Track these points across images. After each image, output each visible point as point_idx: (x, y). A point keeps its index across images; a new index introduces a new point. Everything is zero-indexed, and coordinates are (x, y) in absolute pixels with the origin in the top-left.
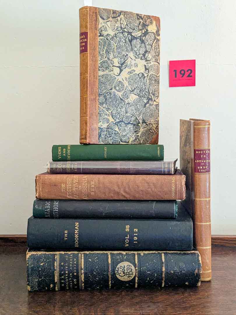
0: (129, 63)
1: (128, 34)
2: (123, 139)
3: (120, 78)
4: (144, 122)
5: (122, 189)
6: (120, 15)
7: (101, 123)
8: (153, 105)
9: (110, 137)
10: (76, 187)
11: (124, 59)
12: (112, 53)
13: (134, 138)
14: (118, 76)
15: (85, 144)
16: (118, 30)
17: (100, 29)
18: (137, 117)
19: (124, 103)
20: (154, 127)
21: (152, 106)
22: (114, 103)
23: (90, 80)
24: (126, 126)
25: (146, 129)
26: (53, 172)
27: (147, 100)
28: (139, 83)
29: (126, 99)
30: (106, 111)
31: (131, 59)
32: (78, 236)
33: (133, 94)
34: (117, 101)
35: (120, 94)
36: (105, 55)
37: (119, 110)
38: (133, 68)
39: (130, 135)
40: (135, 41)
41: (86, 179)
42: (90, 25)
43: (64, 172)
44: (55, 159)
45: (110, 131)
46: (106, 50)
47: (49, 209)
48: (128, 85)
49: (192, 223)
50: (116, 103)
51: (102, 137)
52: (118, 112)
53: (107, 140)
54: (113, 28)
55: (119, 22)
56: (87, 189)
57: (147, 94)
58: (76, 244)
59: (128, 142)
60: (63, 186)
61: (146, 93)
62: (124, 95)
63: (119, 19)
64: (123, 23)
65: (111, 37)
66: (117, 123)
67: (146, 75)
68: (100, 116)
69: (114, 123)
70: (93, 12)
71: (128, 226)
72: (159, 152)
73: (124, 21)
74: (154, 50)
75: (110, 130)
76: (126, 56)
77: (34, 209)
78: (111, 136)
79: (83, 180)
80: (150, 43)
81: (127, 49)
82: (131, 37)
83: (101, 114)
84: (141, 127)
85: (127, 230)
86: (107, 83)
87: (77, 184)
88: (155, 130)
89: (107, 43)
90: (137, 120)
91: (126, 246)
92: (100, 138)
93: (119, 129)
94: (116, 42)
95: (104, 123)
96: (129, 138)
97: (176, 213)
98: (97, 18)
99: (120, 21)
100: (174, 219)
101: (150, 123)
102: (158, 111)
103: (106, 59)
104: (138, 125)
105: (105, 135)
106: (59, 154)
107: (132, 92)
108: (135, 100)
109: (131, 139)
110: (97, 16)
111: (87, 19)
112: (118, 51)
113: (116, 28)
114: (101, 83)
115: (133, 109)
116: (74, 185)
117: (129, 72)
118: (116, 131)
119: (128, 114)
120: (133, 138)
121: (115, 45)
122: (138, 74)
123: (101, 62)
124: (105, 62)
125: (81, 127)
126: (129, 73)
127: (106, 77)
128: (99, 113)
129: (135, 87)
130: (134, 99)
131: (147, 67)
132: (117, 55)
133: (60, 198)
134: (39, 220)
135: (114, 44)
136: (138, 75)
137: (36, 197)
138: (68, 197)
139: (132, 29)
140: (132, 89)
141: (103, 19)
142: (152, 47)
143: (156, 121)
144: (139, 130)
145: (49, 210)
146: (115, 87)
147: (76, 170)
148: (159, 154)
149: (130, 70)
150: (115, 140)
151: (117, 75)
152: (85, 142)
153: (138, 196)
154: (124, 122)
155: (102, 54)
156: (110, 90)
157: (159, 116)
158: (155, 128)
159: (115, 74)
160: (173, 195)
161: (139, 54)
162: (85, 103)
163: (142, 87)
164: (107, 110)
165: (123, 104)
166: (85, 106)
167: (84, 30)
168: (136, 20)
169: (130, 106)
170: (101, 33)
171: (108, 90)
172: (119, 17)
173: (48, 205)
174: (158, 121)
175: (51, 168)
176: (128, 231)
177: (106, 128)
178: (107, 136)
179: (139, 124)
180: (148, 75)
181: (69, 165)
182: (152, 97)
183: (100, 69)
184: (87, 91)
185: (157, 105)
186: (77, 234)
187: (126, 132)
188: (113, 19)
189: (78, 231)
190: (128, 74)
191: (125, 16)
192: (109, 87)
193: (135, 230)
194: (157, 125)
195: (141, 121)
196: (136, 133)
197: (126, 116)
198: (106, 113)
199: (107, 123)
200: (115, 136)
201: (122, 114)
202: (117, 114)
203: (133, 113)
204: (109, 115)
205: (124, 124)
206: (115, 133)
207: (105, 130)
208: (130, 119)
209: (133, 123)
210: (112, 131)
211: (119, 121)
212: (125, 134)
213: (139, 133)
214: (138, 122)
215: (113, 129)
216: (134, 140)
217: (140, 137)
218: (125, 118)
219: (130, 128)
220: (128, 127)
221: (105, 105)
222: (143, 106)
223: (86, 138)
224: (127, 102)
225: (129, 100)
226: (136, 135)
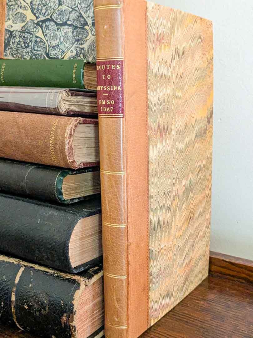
2: (53, 53)
7: (10, 22)
9: (26, 47)
13: (75, 53)
18: (83, 13)
24: (58, 29)
30: (22, 1)
39: (66, 46)
45: (26, 36)
51: (12, 46)
52: (44, 2)
53: (21, 53)
66: (41, 23)
68: (9, 9)
69: (34, 23)
75: (27, 35)
78: (29, 46)
83: (11, 6)
84: (90, 32)
90: (82, 19)
92: (7, 49)
93: (43, 33)
95: (15, 22)
96: (63, 52)
104: (83, 28)
105: (18, 44)
109: (69, 54)
118: (37, 37)
119: (64, 7)
120: (72, 51)
128: (7, 4)
144: (86, 37)
150: (36, 54)
154: (54, 22)
177: (19, 31)
178: (20, 46)
179: (86, 27)
187: (58, 41)
195: (90, 21)
196: (79, 42)
197: (59, 10)
198: (21, 3)
199: (22, 23)
200: (36, 47)
201: (51, 7)
202: (42, 6)
203: (75, 5)
204: (27, 8)
205: (55, 26)
206: (36, 41)
207: (17, 34)
208: (68, 16)
209: (74, 24)
210: (31, 38)
211: (44, 18)
212: (57, 44)
213: (84, 43)
214: (83, 23)
215: (33, 33)
216: (74, 57)
217: (86, 51)
218: (56, 13)
219: (66, 33)
220: (63, 31)
226: (77, 47)
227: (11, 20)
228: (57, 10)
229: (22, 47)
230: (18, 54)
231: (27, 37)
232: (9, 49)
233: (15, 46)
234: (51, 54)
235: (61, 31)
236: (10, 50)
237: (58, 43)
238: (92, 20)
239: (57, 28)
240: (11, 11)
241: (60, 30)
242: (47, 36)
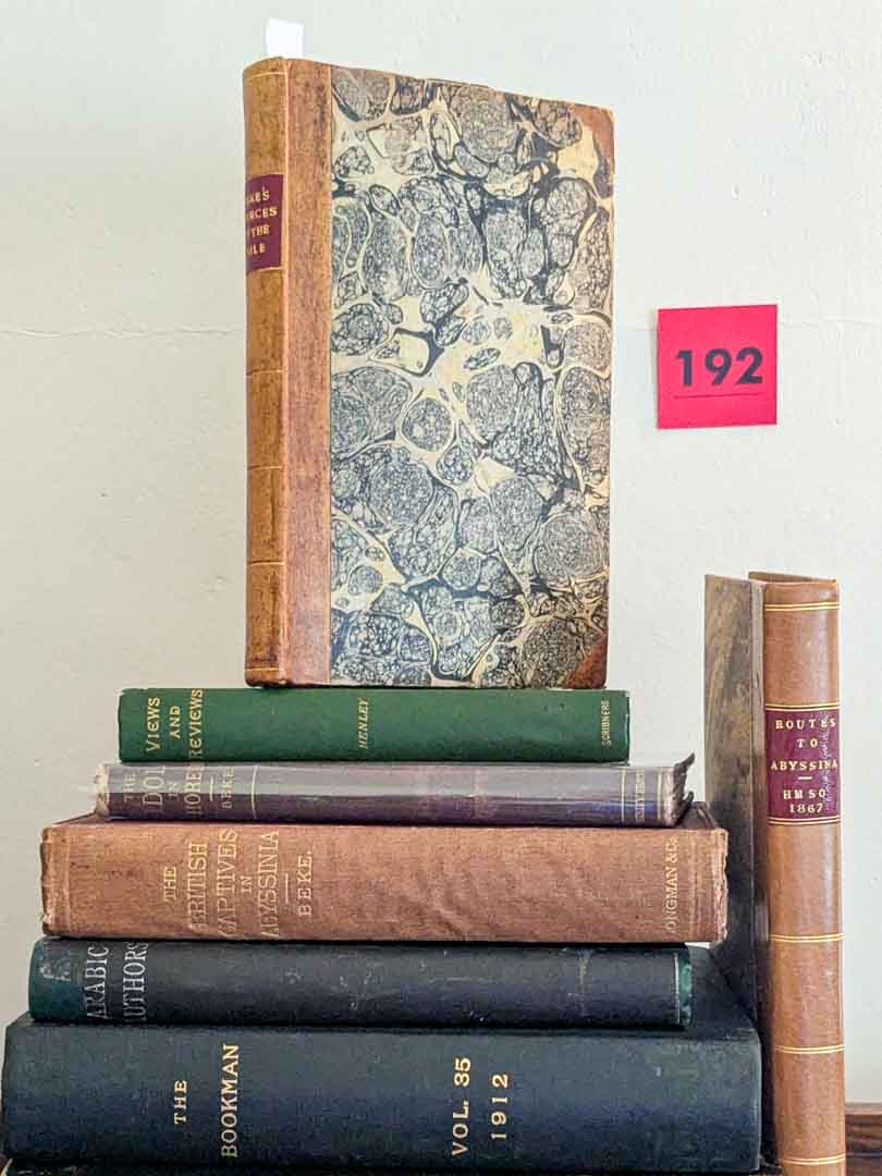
0: (470, 320)
1: (466, 188)
2: (447, 664)
3: (429, 387)
4: (540, 585)
5: (437, 894)
6: (432, 98)
7: (342, 592)
8: (579, 508)
9: (385, 653)
10: (227, 884)
11: (450, 299)
12: (392, 272)
13: (496, 661)
14: (422, 375)
15: (271, 687)
16: (419, 169)
17: (337, 162)
18: (510, 565)
19: (451, 501)
20: (588, 612)
21: (576, 513)
22: (404, 498)
23: (291, 393)
25: (549, 618)
26: (123, 810)
27: (556, 489)
28: (517, 409)
29: (456, 481)
30: (369, 537)
31: (482, 298)
32: (235, 1108)
33: (488, 458)
34: (414, 489)
35: (429, 459)
36: (362, 283)
37: (427, 530)
38: (492, 342)
39: (477, 644)
40: (498, 217)
41: (274, 845)
42: (292, 142)
43: (173, 812)
44: (134, 753)
45: (382, 626)
46: (367, 256)
47: (102, 980)
48: (466, 419)
49: (759, 1045)
50: (413, 502)
51: (350, 652)
52: (421, 539)
53: (373, 669)
54: (400, 160)
55: (427, 130)
56: (280, 889)
57: (554, 460)
58: (229, 1145)
59: (469, 678)
60: (169, 875)
61: (551, 455)
62: (450, 463)
63: (425, 114)
64: (446, 136)
65: (387, 198)
66: (416, 592)
67: (547, 373)
68: (340, 557)
69: (401, 592)
70: (307, 85)
71: (465, 1060)
72: (605, 724)
73: (452, 128)
74: (587, 260)
75: (383, 622)
76: (456, 287)
77: (36, 984)
78: (391, 650)
79: (261, 848)
80: (567, 230)
81: (463, 256)
82: (482, 202)
83: (342, 549)
84: (526, 610)
85: (462, 1078)
86: (370, 409)
87: (232, 867)
88: (591, 624)
89: (371, 225)
90: (509, 579)
91: (454, 1153)
92: (338, 660)
93: (423, 616)
94: (413, 222)
95: (355, 590)
96: (471, 660)
97: (685, 1005)
98: (323, 113)
99: (431, 126)
100: (680, 1028)
101: (570, 590)
102: (607, 539)
103: (368, 299)
104: (512, 601)
105: (363, 646)
106: (153, 730)
107: (484, 451)
108: (498, 485)
109: (483, 665)
110: (325, 102)
111: (280, 119)
112: (421, 263)
113: (410, 160)
114: (342, 406)
115: (490, 526)
116: (219, 872)
117: (470, 360)
118: (410, 627)
119: (468, 552)
120: (490, 658)
121: (409, 235)
122: (513, 366)
123: (345, 313)
124: (361, 313)
125: (250, 605)
126: (472, 364)
127: (366, 383)
128: (333, 545)
129: (499, 429)
130: (493, 484)
131: (554, 337)
132: (415, 282)
133: (154, 932)
134: (58, 1033)
135: (402, 233)
136: (514, 370)
137: (45, 926)
138: (191, 926)
139: (482, 162)
140: (484, 437)
141: (354, 116)
142: (576, 245)
143: (596, 582)
144: (520, 622)
145: (103, 985)
146: (408, 429)
147: (227, 806)
148: (605, 732)
149: (474, 351)
150: (409, 670)
151: (420, 371)
152: (268, 678)
153: (512, 926)
154: (448, 587)
155: (349, 275)
156: (386, 438)
157: (607, 559)
158: (592, 617)
159: (407, 368)
160: (672, 920)
161: (517, 280)
162: (272, 500)
163: (533, 429)
164: (369, 532)
165: (446, 502)
167: (265, 168)
168: (505, 124)
169: (476, 514)
170: (345, 180)
171: (376, 441)
172: (424, 110)
173: (97, 963)
174: (605, 585)
175: (113, 796)
176: (466, 1084)
177: (367, 614)
178: (369, 651)
179: (518, 598)
180: (557, 374)
181: (194, 782)
182: (575, 471)
183: (336, 343)
184: (278, 443)
185: (601, 512)
186: (233, 1096)
187: (458, 633)
188: (396, 117)
189: (235, 1082)
190: (465, 367)
191: (454, 103)
192: (379, 428)
193: (497, 1081)
194: (599, 602)
195: (526, 584)
196: (505, 635)
198: (366, 542)
199: (373, 591)
200: (409, 651)
201: (438, 551)
202: (418, 549)
203: (491, 545)
204: (381, 555)
205: (450, 597)
206: (407, 637)
207: (361, 620)
208: (478, 572)
209: (491, 591)
210: (394, 629)
211: (425, 579)
212: (455, 642)
213: (515, 637)
214: (511, 587)
215: (398, 616)
216: (494, 670)
217: (521, 654)
218: (452, 567)
219: (475, 615)
220: (469, 608)
221: (364, 507)
222: (537, 513)
223: (276, 659)
224: (462, 498)
225: (470, 484)
226: (502, 647)
227: (345, 586)
228: (453, 557)
229: (373, 651)
230: (366, 672)
231: (385, 628)
232: (342, 660)
233: (357, 650)
234: (444, 668)
235: (464, 609)
236: (345, 662)
237: (459, 638)
238: (532, 581)
239: (456, 603)
240: (344, 562)
241: (461, 607)
242: (432, 624)
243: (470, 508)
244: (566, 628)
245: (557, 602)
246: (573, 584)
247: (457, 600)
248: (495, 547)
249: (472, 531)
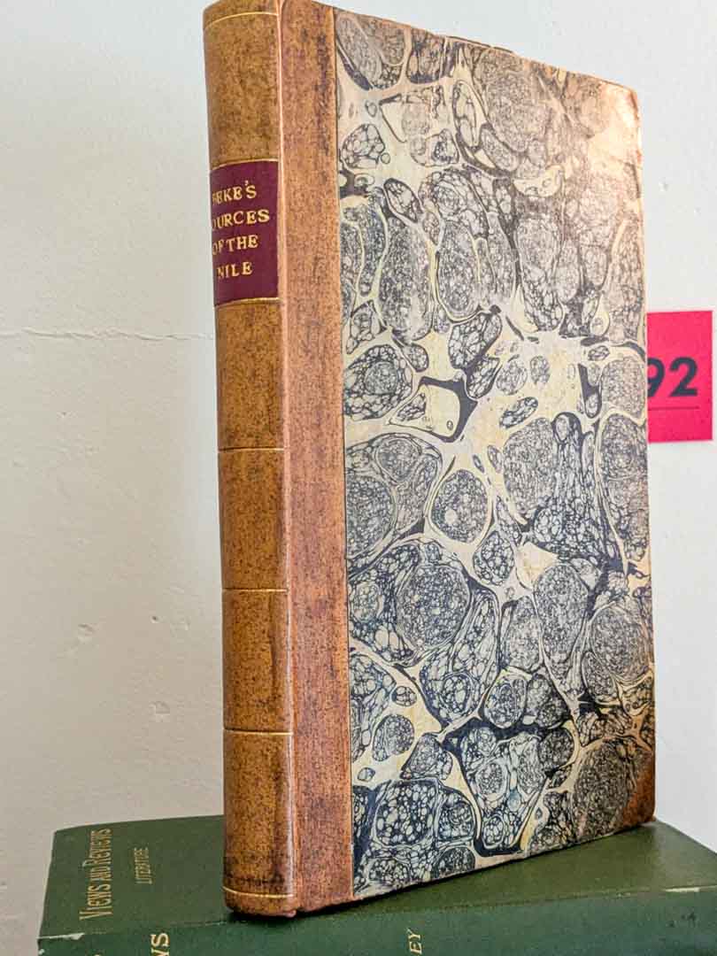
0: (504, 363)
1: (496, 185)
2: (491, 834)
3: (458, 455)
4: (590, 703)
6: (453, 63)
7: (366, 759)
8: (624, 593)
9: (420, 836)
11: (481, 334)
12: (414, 300)
13: (546, 813)
14: (450, 440)
16: (443, 159)
17: (345, 147)
18: (557, 682)
19: (491, 608)
20: (636, 727)
21: (621, 601)
23: (295, 481)
24: (502, 747)
25: (598, 744)
27: (600, 573)
28: (557, 475)
29: (496, 579)
30: (396, 673)
31: (518, 332)
33: (529, 543)
34: (448, 595)
35: (462, 554)
36: (379, 316)
37: (464, 652)
38: (528, 389)
39: (526, 798)
40: (530, 225)
42: (288, 116)
45: (415, 797)
46: (385, 280)
48: (504, 494)
51: (377, 845)
52: (458, 665)
53: (406, 862)
54: (419, 146)
55: (450, 105)
57: (597, 537)
59: (517, 847)
61: (593, 530)
62: (488, 556)
63: (445, 82)
64: (471, 117)
65: (406, 198)
66: (454, 741)
67: (587, 425)
68: (361, 710)
69: (437, 745)
70: (305, 33)
74: (620, 280)
75: (417, 792)
76: (488, 317)
78: (426, 830)
80: (600, 241)
81: (494, 276)
82: (513, 203)
83: (363, 696)
84: (575, 738)
86: (394, 494)
88: (639, 741)
89: (388, 235)
90: (557, 702)
92: (363, 862)
93: (464, 771)
94: (437, 232)
95: (381, 754)
96: (519, 822)
98: (325, 74)
99: (454, 101)
101: (618, 703)
102: (650, 628)
103: (387, 338)
104: (561, 730)
105: (395, 832)
107: (524, 534)
108: (541, 578)
109: (533, 824)
110: (328, 58)
111: (271, 80)
112: (448, 286)
113: (431, 147)
114: (359, 492)
115: (534, 635)
117: (506, 415)
118: (448, 791)
119: (512, 673)
120: (539, 813)
121: (433, 249)
122: (552, 420)
123: (359, 360)
124: (378, 358)
126: (509, 420)
127: (387, 455)
129: (541, 503)
130: (537, 574)
131: (592, 378)
132: (441, 314)
135: (424, 247)
136: (553, 424)
139: (512, 151)
140: (523, 516)
141: (364, 84)
142: (609, 260)
143: (643, 686)
144: (569, 758)
146: (438, 514)
149: (509, 402)
150: (449, 853)
151: (449, 434)
154: (490, 726)
155: (364, 306)
156: (413, 531)
157: (651, 653)
158: (641, 732)
159: (435, 432)
161: (552, 305)
163: (575, 498)
164: (396, 666)
165: (485, 610)
166: (267, 656)
167: (244, 150)
168: (533, 101)
169: (519, 620)
170: (354, 171)
171: (403, 536)
172: (446, 78)
174: (651, 688)
177: (396, 785)
178: (401, 837)
179: (568, 725)
180: (596, 425)
182: (617, 547)
183: (350, 402)
184: (277, 554)
185: (644, 594)
187: (503, 789)
188: (412, 86)
190: (501, 424)
191: (479, 70)
192: (404, 517)
194: (646, 712)
195: (574, 704)
196: (555, 778)
197: (499, 686)
198: (394, 682)
199: (403, 751)
200: (448, 827)
201: (478, 679)
202: (455, 679)
203: (537, 659)
204: (411, 696)
205: (494, 739)
206: (446, 806)
207: (390, 796)
208: (523, 698)
209: (539, 722)
210: (431, 798)
211: (465, 720)
212: (501, 801)
213: (566, 777)
214: (559, 713)
215: (434, 780)
216: (544, 829)
217: (572, 800)
218: (494, 697)
219: (522, 757)
220: (514, 750)
221: (389, 632)
222: (582, 607)
223: (282, 881)
224: (503, 600)
225: (511, 581)
226: (552, 795)
227: (369, 750)
228: (495, 684)
229: (405, 837)
231: (419, 800)
232: (368, 858)
233: (386, 840)
234: (489, 841)
235: (509, 754)
236: (371, 862)
237: (505, 794)
238: (579, 699)
240: (367, 715)
241: (506, 750)
242: (474, 781)
243: (512, 613)
244: (616, 754)
245: (606, 722)
246: (621, 692)
247: (501, 742)
248: (541, 662)
249: (514, 645)
